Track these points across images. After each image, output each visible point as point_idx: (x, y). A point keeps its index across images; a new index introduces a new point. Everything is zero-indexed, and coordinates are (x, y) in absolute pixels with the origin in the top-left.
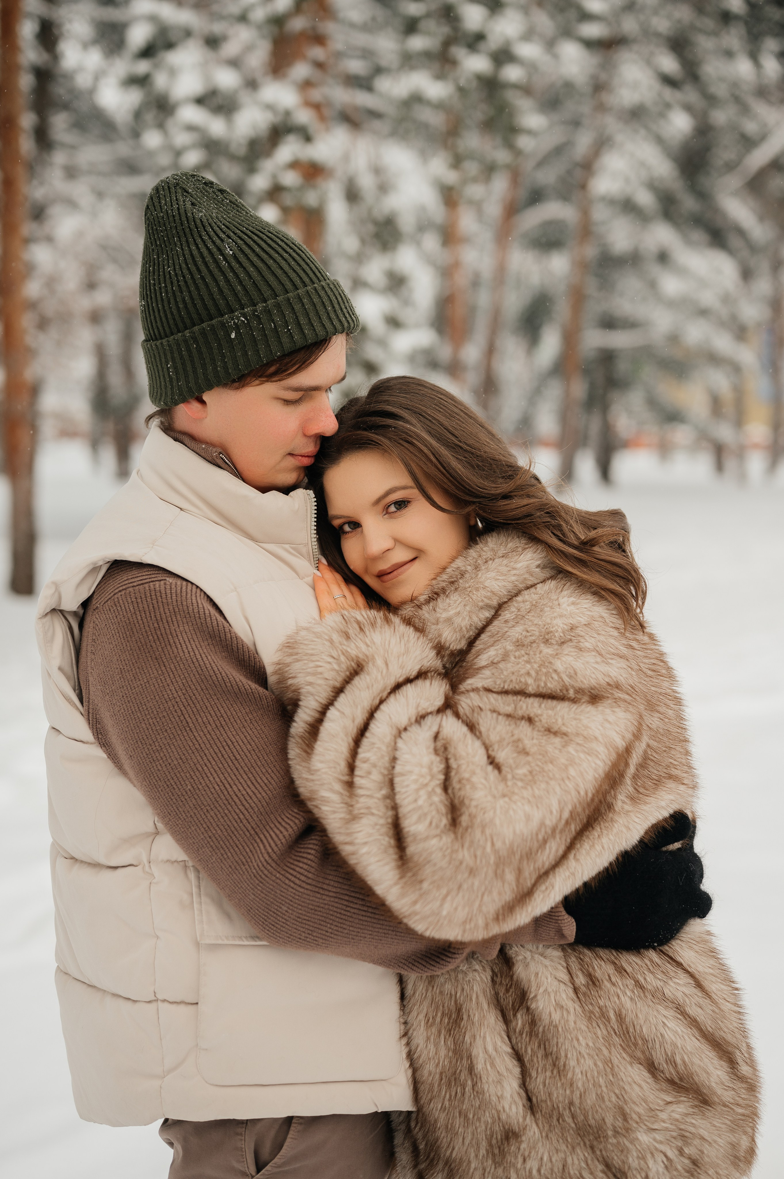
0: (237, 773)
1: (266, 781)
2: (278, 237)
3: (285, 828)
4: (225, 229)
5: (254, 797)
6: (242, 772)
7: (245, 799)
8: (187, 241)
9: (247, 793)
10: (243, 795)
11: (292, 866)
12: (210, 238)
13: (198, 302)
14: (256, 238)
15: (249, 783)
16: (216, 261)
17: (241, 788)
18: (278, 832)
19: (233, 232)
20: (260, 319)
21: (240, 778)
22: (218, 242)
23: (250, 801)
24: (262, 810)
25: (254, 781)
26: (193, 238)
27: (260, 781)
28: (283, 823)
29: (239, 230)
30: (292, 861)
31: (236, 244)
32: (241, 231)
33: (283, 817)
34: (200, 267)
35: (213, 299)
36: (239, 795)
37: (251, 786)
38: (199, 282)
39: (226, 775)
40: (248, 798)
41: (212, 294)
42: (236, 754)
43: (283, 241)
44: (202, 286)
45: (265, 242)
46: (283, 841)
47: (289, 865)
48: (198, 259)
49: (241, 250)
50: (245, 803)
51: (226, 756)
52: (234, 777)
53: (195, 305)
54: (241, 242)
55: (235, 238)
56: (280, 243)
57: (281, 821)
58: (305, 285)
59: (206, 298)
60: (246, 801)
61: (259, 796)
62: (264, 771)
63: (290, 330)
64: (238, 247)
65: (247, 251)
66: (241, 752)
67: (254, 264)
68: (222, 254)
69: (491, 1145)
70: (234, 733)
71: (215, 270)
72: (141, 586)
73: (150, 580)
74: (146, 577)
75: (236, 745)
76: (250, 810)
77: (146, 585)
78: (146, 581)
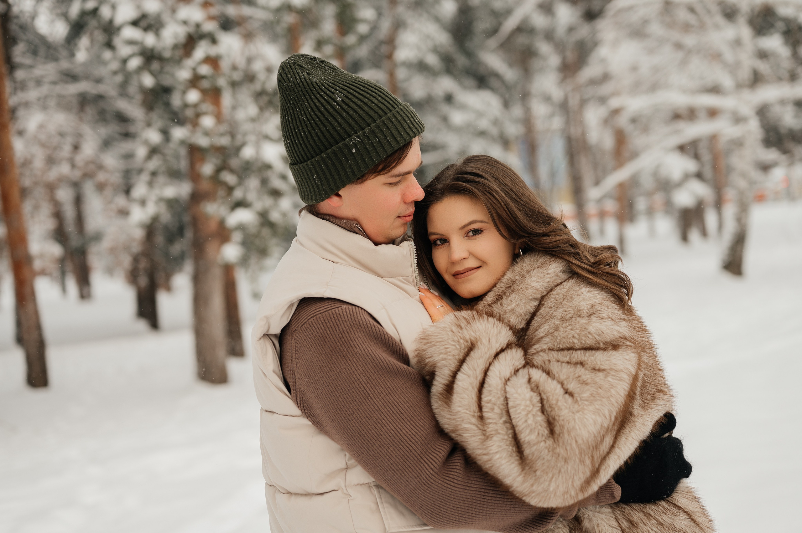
0: (403, 422)
1: (422, 425)
3: (439, 452)
4: (332, 85)
5: (416, 435)
6: (406, 421)
7: (412, 437)
8: (311, 98)
9: (412, 433)
10: (410, 435)
11: (447, 475)
12: (325, 93)
14: (354, 88)
16: (332, 107)
17: (407, 431)
18: (435, 455)
19: (339, 87)
20: (368, 137)
21: (405, 424)
22: (330, 94)
23: (415, 438)
24: (423, 442)
25: (415, 426)
26: (314, 95)
27: (418, 425)
28: (437, 449)
29: (341, 84)
30: (446, 472)
31: (342, 93)
32: (343, 85)
33: (436, 445)
34: (323, 112)
35: (336, 131)
36: (407, 435)
37: (414, 428)
39: (397, 424)
40: (413, 436)
41: (335, 128)
44: (327, 124)
45: (360, 89)
46: (440, 459)
47: (445, 474)
48: (321, 108)
49: (346, 97)
50: (412, 439)
51: (395, 412)
52: (402, 425)
53: (325, 137)
54: (345, 92)
55: (341, 90)
56: (369, 87)
57: (435, 448)
58: (387, 114)
59: (331, 130)
60: (412, 438)
61: (419, 434)
62: (419, 418)
63: (388, 140)
64: (344, 95)
65: (350, 96)
67: (356, 104)
68: (335, 101)
70: (398, 397)
71: (334, 112)
72: (327, 312)
73: (331, 308)
74: (328, 306)
75: (400, 404)
76: (416, 444)
77: (330, 311)
78: (328, 309)
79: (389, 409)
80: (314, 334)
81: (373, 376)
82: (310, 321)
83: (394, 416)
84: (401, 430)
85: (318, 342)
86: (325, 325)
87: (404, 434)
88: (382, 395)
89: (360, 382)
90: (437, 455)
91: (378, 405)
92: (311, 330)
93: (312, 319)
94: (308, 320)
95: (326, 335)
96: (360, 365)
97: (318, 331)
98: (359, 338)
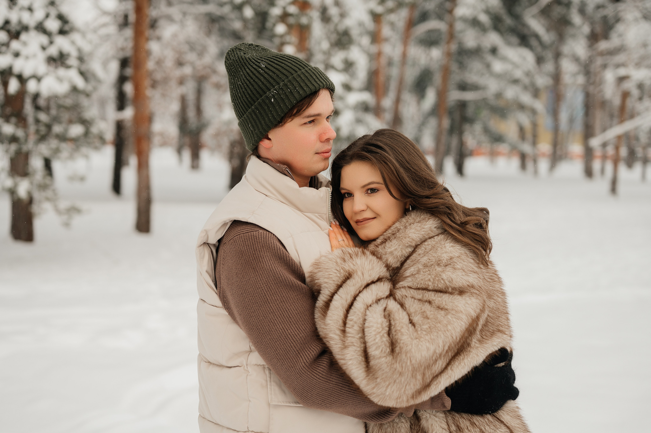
3: (312, 351)
4: (260, 58)
5: (298, 336)
7: (294, 337)
8: (244, 68)
9: (295, 334)
10: (293, 335)
11: (315, 369)
12: (254, 64)
13: (254, 92)
14: (275, 58)
16: (258, 72)
18: (309, 353)
19: (264, 59)
21: (291, 326)
22: (258, 64)
23: (296, 338)
24: (302, 342)
25: (298, 328)
26: (247, 66)
27: (301, 328)
30: (315, 367)
31: (266, 62)
32: (267, 57)
34: (252, 76)
35: (261, 88)
36: (291, 334)
37: (297, 330)
38: (253, 83)
39: (285, 325)
40: (295, 336)
41: (260, 86)
45: (279, 58)
46: (312, 356)
47: (314, 368)
49: (269, 64)
50: (294, 338)
51: (285, 316)
53: (253, 94)
54: (268, 61)
57: (311, 347)
59: (258, 89)
60: (295, 337)
61: (301, 335)
62: (303, 324)
65: (272, 63)
67: (275, 68)
68: (260, 68)
70: (290, 305)
71: (259, 75)
72: (247, 233)
73: (251, 231)
74: (250, 229)
75: (290, 310)
76: (296, 342)
77: (250, 233)
78: (249, 231)
79: (281, 313)
81: (273, 287)
83: (284, 318)
84: (287, 330)
86: (244, 242)
87: (289, 333)
88: (278, 302)
89: (263, 289)
91: (273, 308)
92: (235, 245)
96: (264, 277)
97: (239, 247)
98: (267, 257)
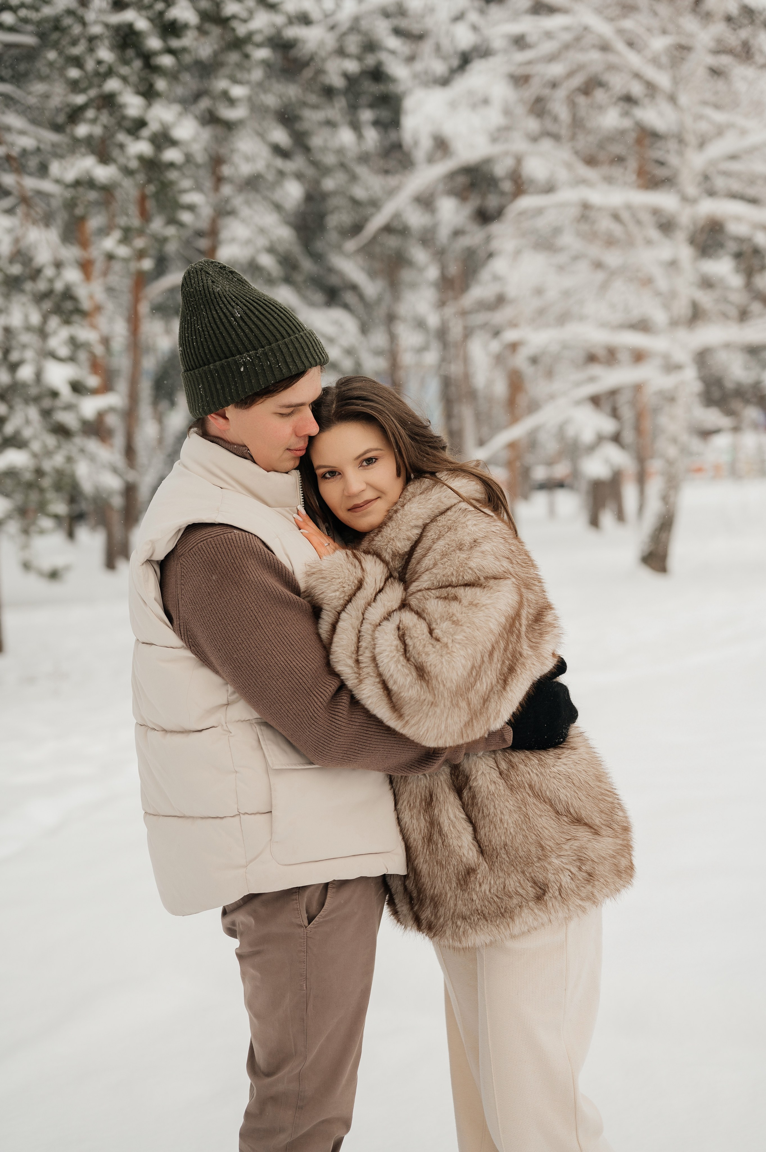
0: (294, 654)
1: (313, 657)
2: (270, 303)
3: (329, 685)
4: (235, 299)
5: (307, 667)
6: (297, 652)
7: (302, 670)
8: (210, 308)
9: (302, 665)
10: (300, 667)
12: (225, 306)
13: (218, 349)
14: (255, 304)
15: (303, 659)
16: (229, 322)
17: (298, 663)
18: (325, 689)
19: (240, 301)
20: (260, 358)
21: (296, 656)
22: (230, 308)
23: (305, 671)
24: (313, 675)
25: (305, 658)
26: (214, 306)
27: (309, 657)
28: (327, 683)
29: (244, 299)
31: (242, 309)
32: (245, 300)
33: (326, 679)
34: (219, 326)
35: (228, 347)
36: (298, 667)
37: (304, 661)
38: (219, 335)
39: (287, 655)
40: (303, 669)
41: (227, 344)
42: (292, 641)
43: (273, 306)
44: (220, 338)
45: (262, 307)
46: (330, 693)
47: (331, 708)
48: (218, 320)
49: (246, 314)
50: (302, 672)
51: (285, 643)
52: (292, 656)
53: (216, 351)
54: (246, 308)
55: (241, 305)
56: (272, 307)
57: (325, 682)
58: (290, 336)
59: (224, 346)
60: (303, 670)
61: (310, 667)
62: (310, 651)
63: (280, 366)
64: (244, 311)
65: (250, 314)
66: (294, 640)
67: (254, 323)
68: (233, 317)
69: (458, 880)
70: (289, 628)
71: (229, 327)
72: (218, 537)
73: (223, 533)
74: (220, 531)
75: (290, 635)
76: (306, 676)
77: (222, 536)
78: (220, 533)
79: (279, 640)
80: (203, 559)
82: (199, 545)
83: (285, 647)
84: (291, 662)
85: (208, 567)
86: (216, 549)
87: (294, 666)
88: (273, 626)
89: (252, 610)
90: (328, 688)
91: (269, 635)
92: (201, 554)
93: (202, 543)
94: (197, 544)
95: (217, 560)
96: (252, 593)
97: (208, 556)
98: (252, 566)
